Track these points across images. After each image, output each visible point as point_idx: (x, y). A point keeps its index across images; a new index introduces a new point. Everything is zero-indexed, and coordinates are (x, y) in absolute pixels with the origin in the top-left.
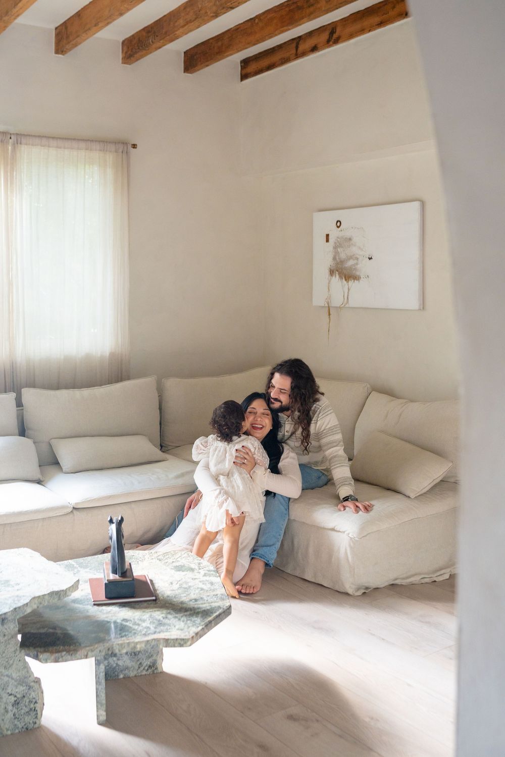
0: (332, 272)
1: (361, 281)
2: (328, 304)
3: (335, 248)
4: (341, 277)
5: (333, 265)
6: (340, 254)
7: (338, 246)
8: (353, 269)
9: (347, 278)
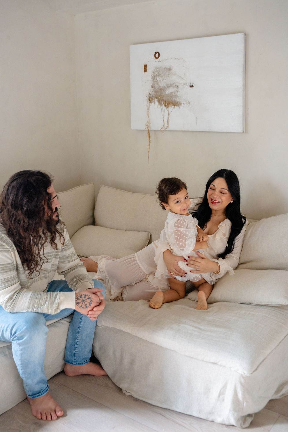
0: (151, 99)
1: (181, 107)
2: (148, 128)
3: (154, 77)
4: (160, 104)
5: (152, 93)
6: (159, 82)
7: (157, 75)
8: (173, 96)
9: (167, 105)
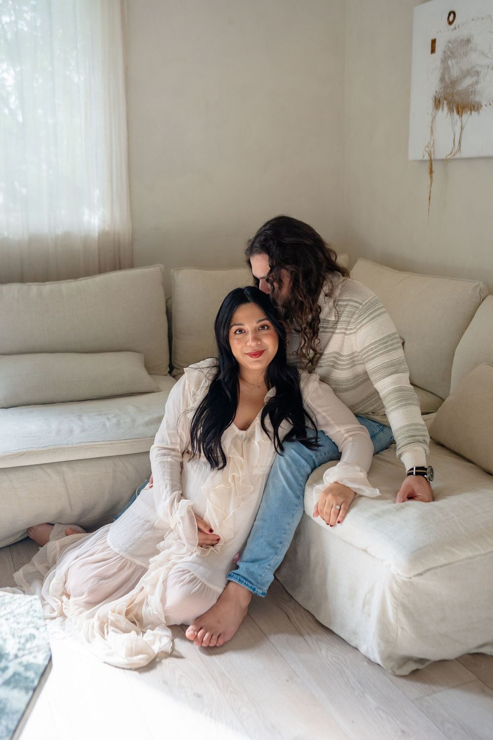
0: (437, 103)
1: (481, 111)
2: (430, 156)
3: (444, 60)
4: (451, 110)
5: (440, 91)
6: (452, 69)
7: (449, 56)
8: (470, 93)
9: (460, 110)
